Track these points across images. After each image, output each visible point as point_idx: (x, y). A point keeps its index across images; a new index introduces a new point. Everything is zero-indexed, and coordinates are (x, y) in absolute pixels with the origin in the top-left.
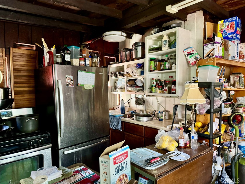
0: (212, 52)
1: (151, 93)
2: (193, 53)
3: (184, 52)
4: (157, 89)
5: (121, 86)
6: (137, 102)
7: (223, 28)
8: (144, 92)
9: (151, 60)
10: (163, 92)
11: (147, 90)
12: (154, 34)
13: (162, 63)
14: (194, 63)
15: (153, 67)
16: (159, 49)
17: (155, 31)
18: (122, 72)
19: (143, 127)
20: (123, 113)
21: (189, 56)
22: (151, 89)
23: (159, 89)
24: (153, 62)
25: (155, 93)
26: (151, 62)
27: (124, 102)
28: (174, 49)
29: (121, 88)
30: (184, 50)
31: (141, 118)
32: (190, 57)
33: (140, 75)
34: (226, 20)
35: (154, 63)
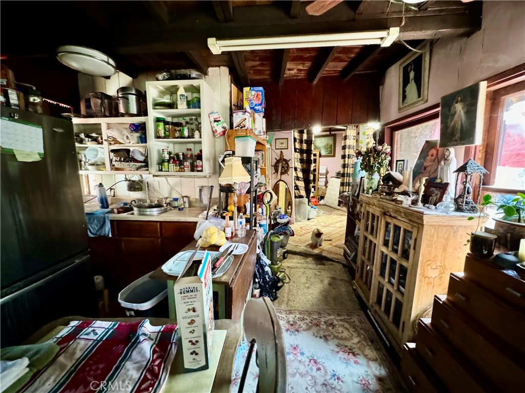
0: (243, 122)
1: (162, 171)
2: (219, 121)
3: (209, 117)
4: (171, 165)
5: (96, 159)
6: (131, 187)
7: (249, 96)
8: (148, 170)
9: (158, 120)
10: (182, 170)
11: (154, 168)
12: (163, 80)
13: (176, 128)
14: (222, 133)
15: (163, 132)
16: (171, 106)
17: (164, 77)
18: (94, 135)
19: (158, 224)
20: (106, 206)
21: (216, 123)
22: (162, 166)
23: (176, 166)
24: (161, 124)
25: (169, 171)
26: (158, 123)
27: (105, 189)
28: (197, 110)
29: (95, 163)
30: (210, 114)
31: (148, 210)
32: (217, 125)
33: (138, 143)
34: (252, 88)
35: (164, 126)
